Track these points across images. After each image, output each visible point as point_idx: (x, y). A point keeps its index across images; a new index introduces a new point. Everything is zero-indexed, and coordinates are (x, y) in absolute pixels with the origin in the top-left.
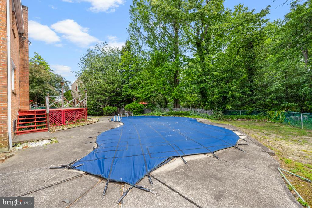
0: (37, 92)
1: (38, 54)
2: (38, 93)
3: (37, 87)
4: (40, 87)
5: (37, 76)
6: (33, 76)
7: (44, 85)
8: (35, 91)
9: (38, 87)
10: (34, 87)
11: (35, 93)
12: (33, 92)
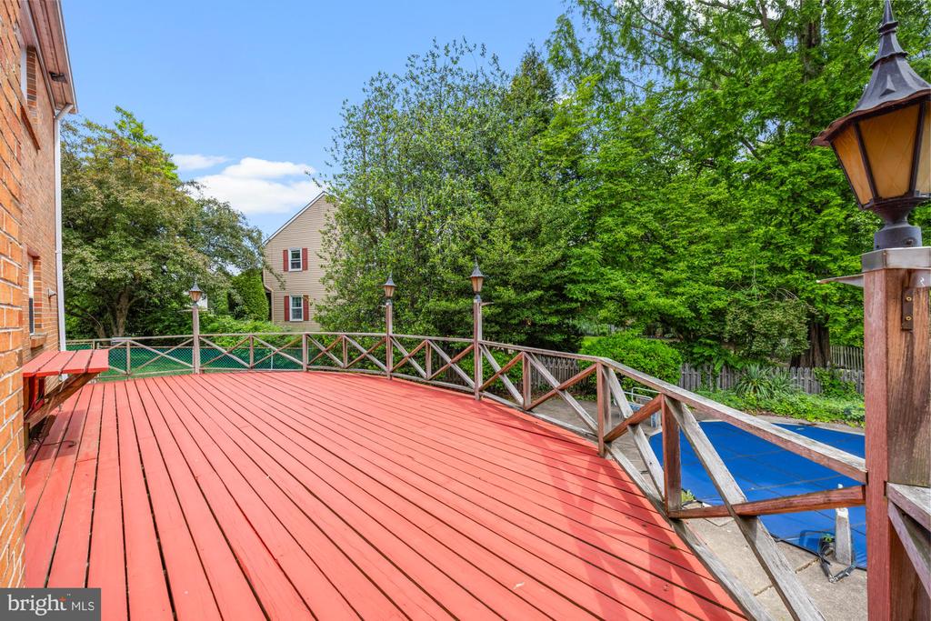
0: (130, 275)
1: (130, 116)
2: (134, 279)
3: (129, 252)
4: (143, 251)
5: (130, 198)
6: (108, 196)
7: (160, 244)
8: (119, 272)
9: (136, 253)
10: (117, 250)
11: (119, 280)
12: (111, 277)
